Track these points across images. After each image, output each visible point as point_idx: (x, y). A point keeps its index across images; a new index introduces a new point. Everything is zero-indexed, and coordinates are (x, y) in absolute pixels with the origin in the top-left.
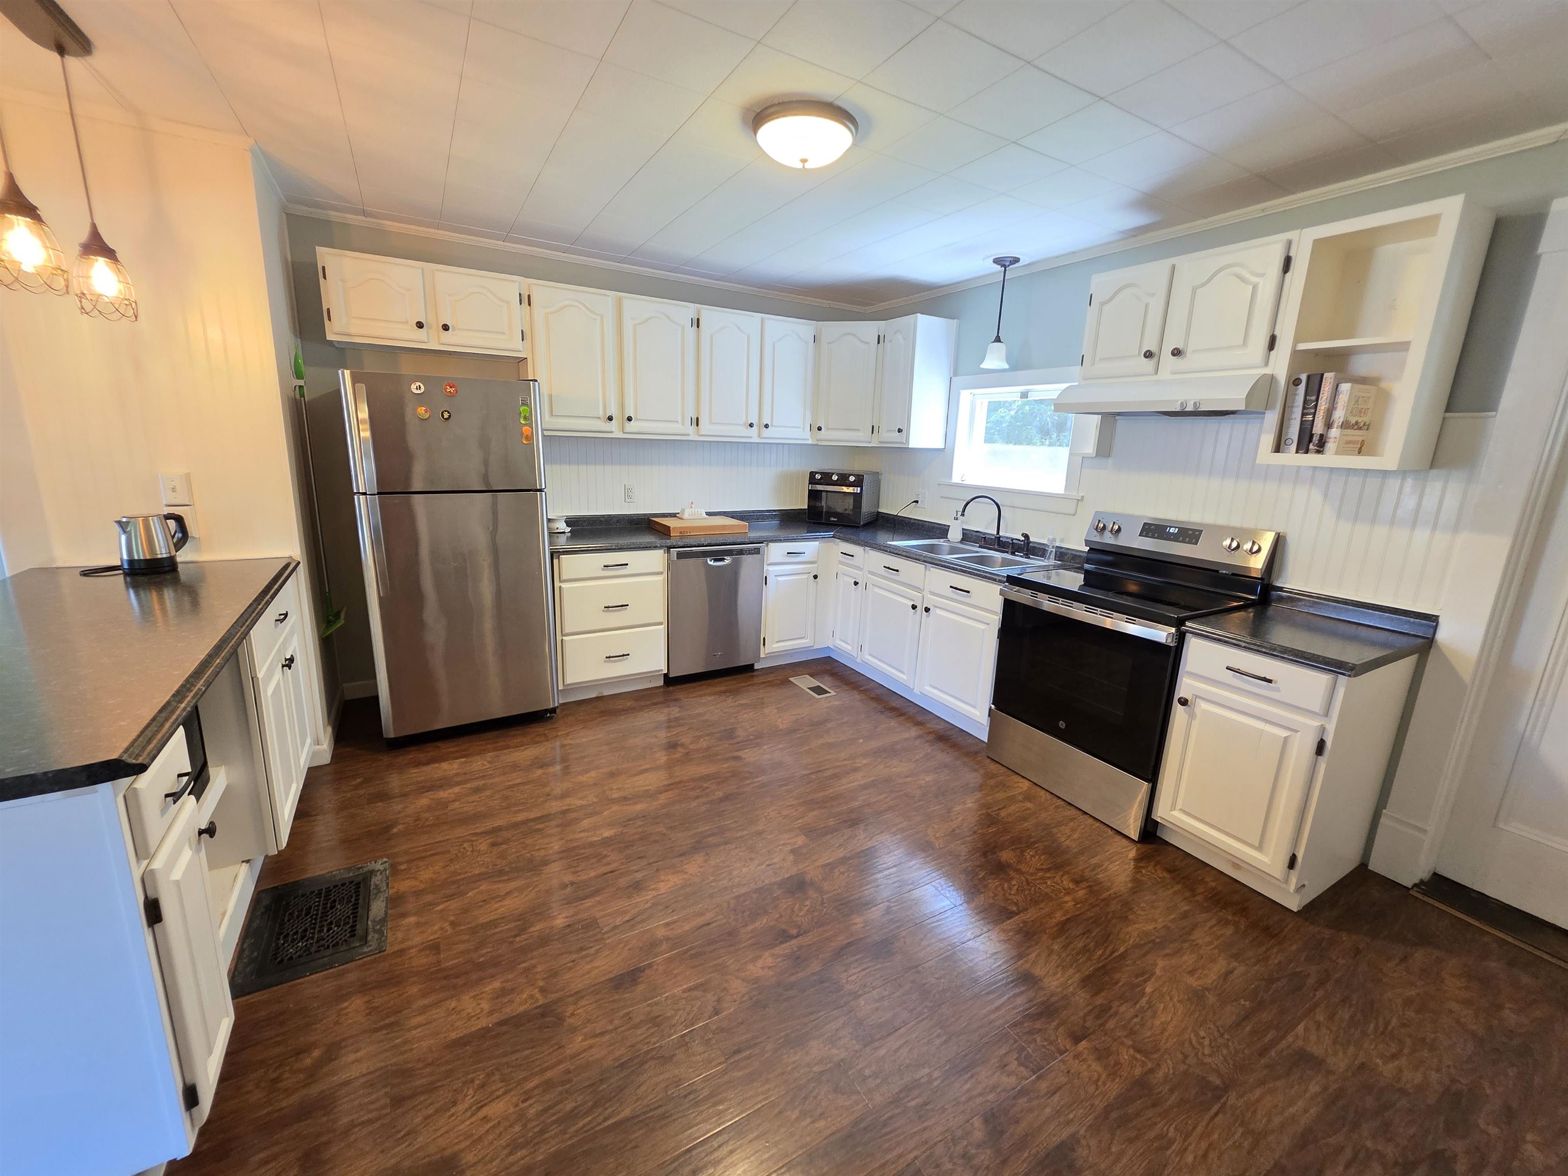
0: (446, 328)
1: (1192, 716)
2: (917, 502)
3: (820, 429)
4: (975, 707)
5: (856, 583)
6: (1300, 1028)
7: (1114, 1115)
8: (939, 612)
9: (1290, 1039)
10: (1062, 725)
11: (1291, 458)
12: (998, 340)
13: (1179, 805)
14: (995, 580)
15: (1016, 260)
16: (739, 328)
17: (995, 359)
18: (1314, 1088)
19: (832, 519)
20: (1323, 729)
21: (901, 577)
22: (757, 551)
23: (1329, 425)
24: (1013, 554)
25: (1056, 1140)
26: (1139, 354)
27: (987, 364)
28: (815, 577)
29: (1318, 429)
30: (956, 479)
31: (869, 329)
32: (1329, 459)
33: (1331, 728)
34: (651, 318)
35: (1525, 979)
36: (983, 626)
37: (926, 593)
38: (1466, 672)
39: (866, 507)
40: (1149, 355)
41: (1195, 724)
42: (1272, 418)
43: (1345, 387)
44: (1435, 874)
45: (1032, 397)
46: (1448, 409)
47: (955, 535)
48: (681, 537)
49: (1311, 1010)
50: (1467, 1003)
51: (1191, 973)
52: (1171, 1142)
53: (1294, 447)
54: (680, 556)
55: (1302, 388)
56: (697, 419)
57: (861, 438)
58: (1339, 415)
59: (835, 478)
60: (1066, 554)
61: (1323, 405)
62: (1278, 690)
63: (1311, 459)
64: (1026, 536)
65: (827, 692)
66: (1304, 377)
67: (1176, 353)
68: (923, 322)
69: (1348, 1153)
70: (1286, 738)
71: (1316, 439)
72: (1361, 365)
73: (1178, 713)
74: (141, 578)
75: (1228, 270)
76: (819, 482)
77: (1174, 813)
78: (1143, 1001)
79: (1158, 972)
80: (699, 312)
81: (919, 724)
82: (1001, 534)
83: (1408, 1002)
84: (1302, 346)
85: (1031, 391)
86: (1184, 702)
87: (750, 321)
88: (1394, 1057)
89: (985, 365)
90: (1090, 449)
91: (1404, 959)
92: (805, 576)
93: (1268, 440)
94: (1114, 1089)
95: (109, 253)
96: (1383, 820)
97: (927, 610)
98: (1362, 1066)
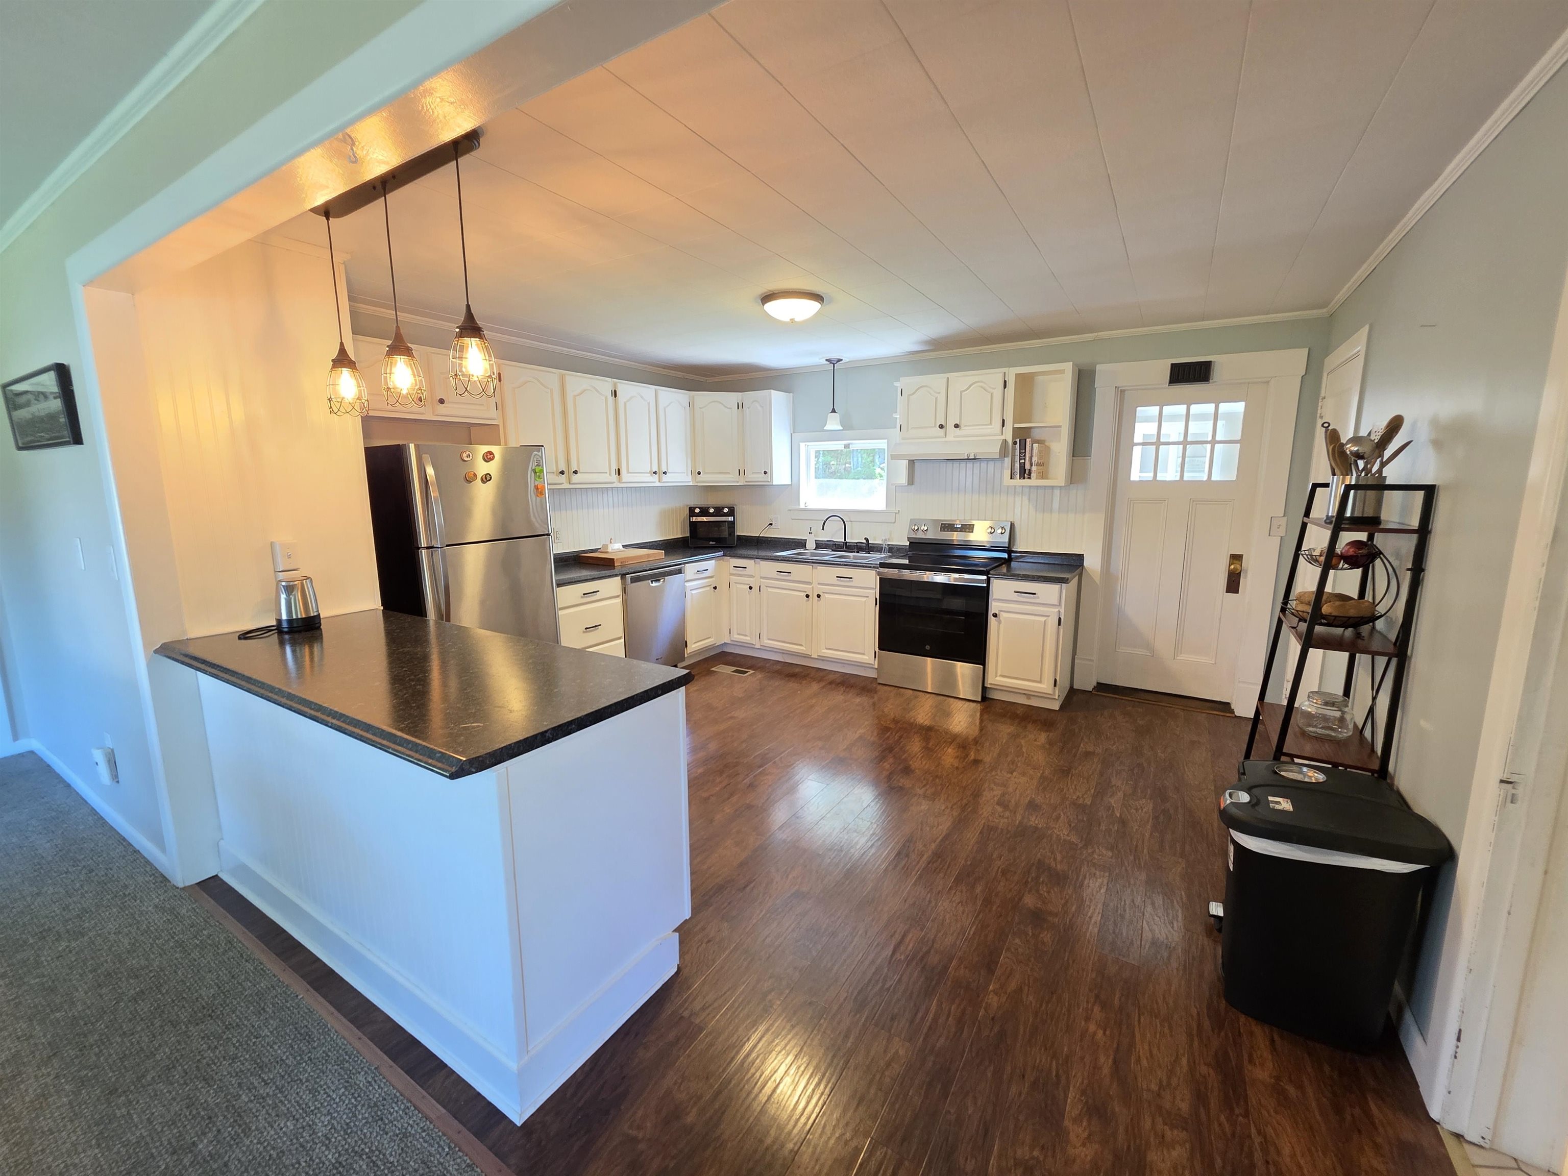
0: (442, 401)
1: (1000, 622)
2: (771, 524)
3: (699, 473)
4: (863, 654)
5: (751, 588)
6: (1082, 745)
7: (1041, 788)
8: (827, 596)
9: (1080, 750)
10: (928, 647)
11: (1018, 482)
12: (834, 411)
13: (999, 673)
14: (870, 567)
15: (842, 360)
16: (642, 397)
17: (833, 424)
18: (1096, 760)
19: (711, 543)
20: (1059, 611)
21: (792, 577)
22: (680, 572)
23: (1031, 465)
24: (858, 552)
25: (1027, 801)
26: (935, 426)
27: (828, 427)
28: (715, 588)
29: (1027, 467)
30: (802, 506)
31: (731, 398)
32: (1034, 481)
33: (1062, 611)
34: (585, 390)
35: (1140, 710)
36: (864, 599)
37: (815, 584)
38: (1097, 579)
39: (740, 532)
40: (941, 427)
41: (1002, 626)
42: (1008, 461)
43: (1035, 446)
44: (1098, 683)
45: (852, 447)
46: (1073, 456)
47: (811, 545)
48: (622, 566)
49: (1082, 739)
50: (1127, 722)
51: (1035, 740)
52: (1063, 789)
53: (1018, 476)
54: (634, 580)
55: (1018, 446)
56: (619, 470)
57: (730, 479)
58: (1035, 459)
59: (712, 510)
60: (893, 548)
61: (1028, 455)
62: (1038, 598)
63: (1026, 482)
64: (867, 540)
65: (747, 672)
66: (1018, 440)
67: (957, 426)
68: (777, 397)
69: (1114, 772)
70: (1045, 621)
71: (1027, 472)
72: (1036, 434)
73: (992, 622)
74: (296, 636)
75: (976, 385)
76: (698, 515)
77: (997, 678)
78: (1025, 755)
79: (1024, 745)
80: (615, 385)
81: (821, 680)
82: (847, 541)
83: (1110, 727)
84: (1017, 426)
85: (852, 444)
86: (995, 615)
87: (648, 391)
88: (1114, 744)
89: (827, 427)
90: (903, 479)
91: (1102, 715)
92: (708, 588)
93: (1007, 473)
94: (1035, 782)
95: (351, 365)
96: (1076, 661)
97: (819, 596)
98: (1106, 750)
